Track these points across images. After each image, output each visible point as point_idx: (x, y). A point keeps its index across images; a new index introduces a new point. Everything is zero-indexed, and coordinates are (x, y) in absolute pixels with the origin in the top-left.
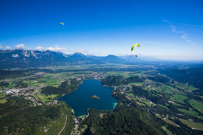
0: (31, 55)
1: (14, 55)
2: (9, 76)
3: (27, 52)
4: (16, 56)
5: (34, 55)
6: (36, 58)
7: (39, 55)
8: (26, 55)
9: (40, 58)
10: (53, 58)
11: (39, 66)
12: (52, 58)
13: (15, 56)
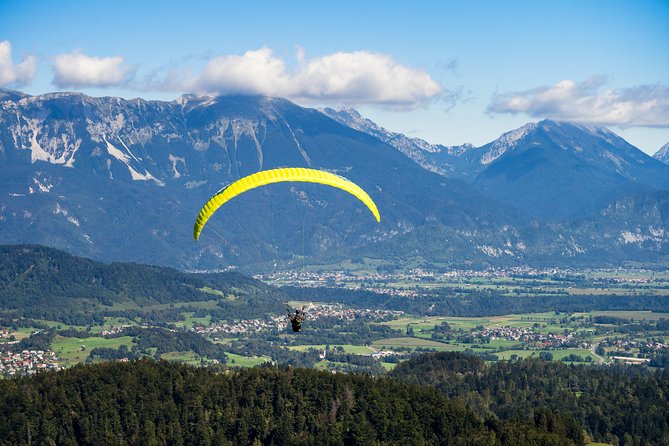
0: (88, 144)
5: (118, 146)
6: (136, 176)
7: (157, 148)
8: (38, 153)
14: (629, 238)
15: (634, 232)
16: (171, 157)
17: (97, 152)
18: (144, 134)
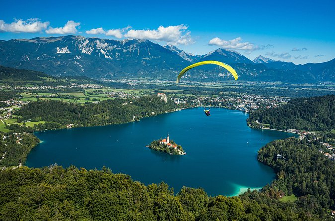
0: (96, 49)
1: (60, 48)
2: (4, 80)
3: (88, 41)
4: (63, 52)
5: (104, 50)
6: (106, 57)
7: (114, 51)
8: (84, 51)
9: (115, 59)
10: (148, 59)
11: (106, 77)
12: (144, 61)
13: (60, 52)
14: (221, 75)
15: (222, 73)
16: (117, 53)
17: (97, 51)
18: (112, 47)
